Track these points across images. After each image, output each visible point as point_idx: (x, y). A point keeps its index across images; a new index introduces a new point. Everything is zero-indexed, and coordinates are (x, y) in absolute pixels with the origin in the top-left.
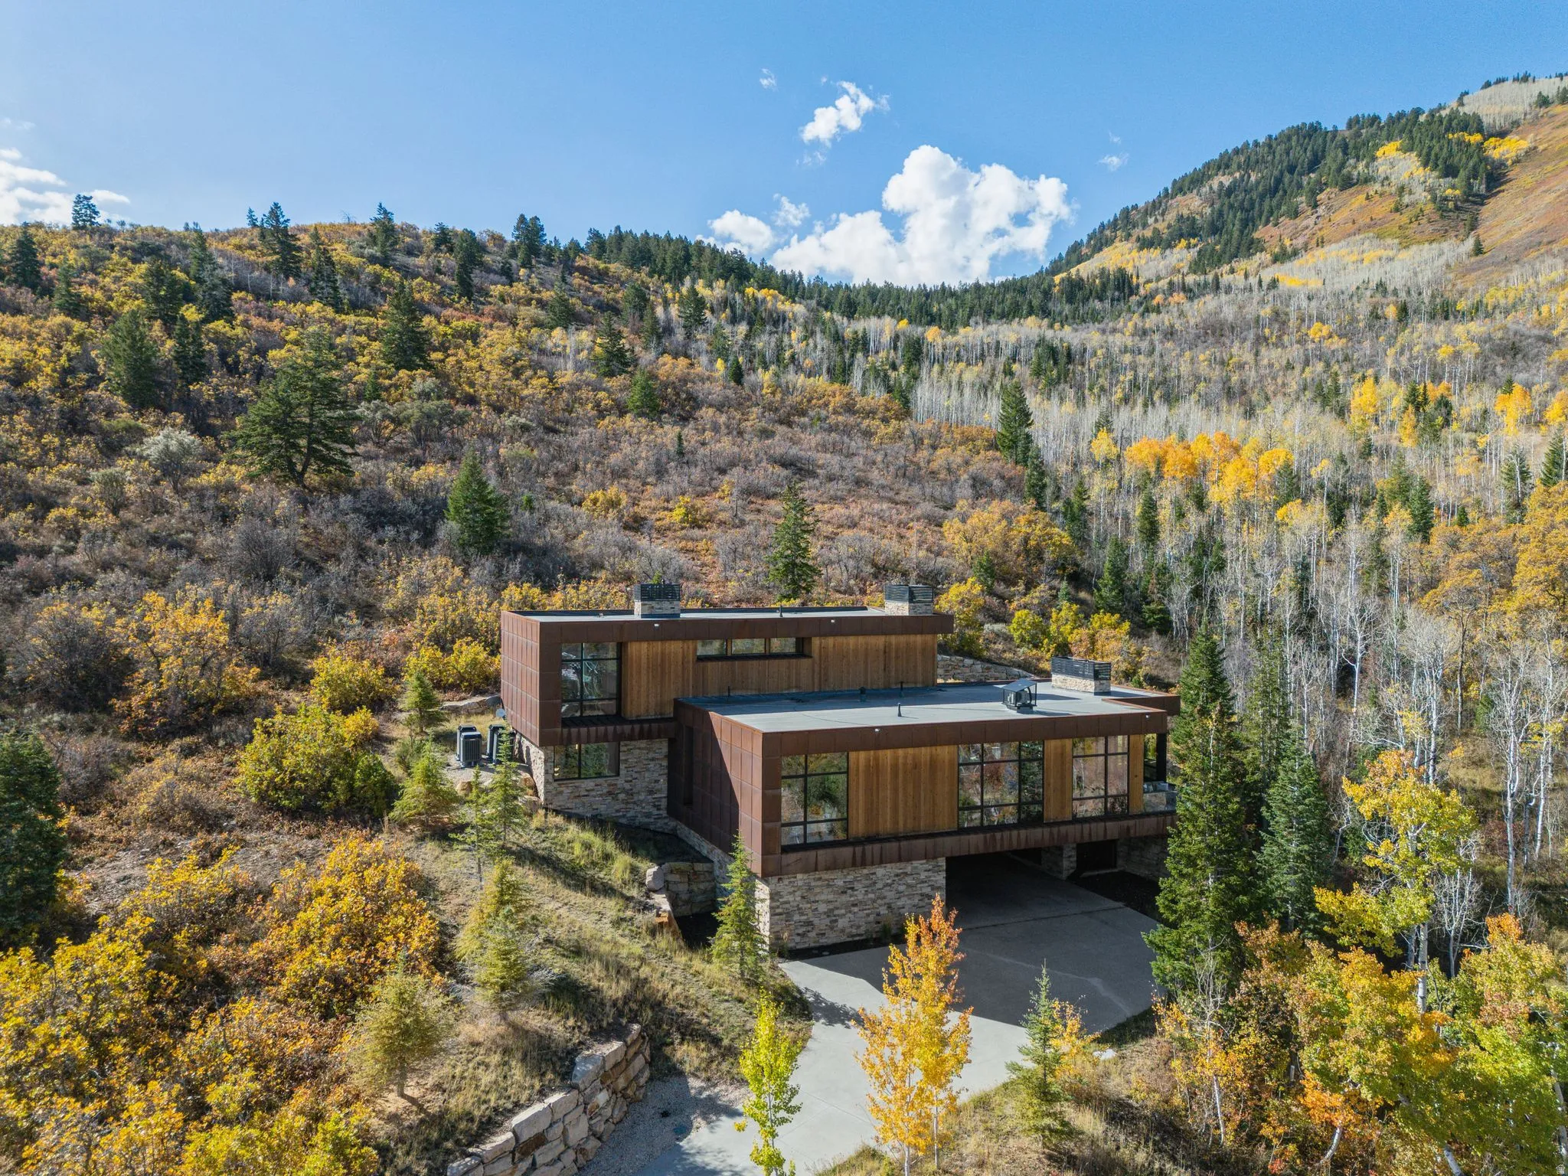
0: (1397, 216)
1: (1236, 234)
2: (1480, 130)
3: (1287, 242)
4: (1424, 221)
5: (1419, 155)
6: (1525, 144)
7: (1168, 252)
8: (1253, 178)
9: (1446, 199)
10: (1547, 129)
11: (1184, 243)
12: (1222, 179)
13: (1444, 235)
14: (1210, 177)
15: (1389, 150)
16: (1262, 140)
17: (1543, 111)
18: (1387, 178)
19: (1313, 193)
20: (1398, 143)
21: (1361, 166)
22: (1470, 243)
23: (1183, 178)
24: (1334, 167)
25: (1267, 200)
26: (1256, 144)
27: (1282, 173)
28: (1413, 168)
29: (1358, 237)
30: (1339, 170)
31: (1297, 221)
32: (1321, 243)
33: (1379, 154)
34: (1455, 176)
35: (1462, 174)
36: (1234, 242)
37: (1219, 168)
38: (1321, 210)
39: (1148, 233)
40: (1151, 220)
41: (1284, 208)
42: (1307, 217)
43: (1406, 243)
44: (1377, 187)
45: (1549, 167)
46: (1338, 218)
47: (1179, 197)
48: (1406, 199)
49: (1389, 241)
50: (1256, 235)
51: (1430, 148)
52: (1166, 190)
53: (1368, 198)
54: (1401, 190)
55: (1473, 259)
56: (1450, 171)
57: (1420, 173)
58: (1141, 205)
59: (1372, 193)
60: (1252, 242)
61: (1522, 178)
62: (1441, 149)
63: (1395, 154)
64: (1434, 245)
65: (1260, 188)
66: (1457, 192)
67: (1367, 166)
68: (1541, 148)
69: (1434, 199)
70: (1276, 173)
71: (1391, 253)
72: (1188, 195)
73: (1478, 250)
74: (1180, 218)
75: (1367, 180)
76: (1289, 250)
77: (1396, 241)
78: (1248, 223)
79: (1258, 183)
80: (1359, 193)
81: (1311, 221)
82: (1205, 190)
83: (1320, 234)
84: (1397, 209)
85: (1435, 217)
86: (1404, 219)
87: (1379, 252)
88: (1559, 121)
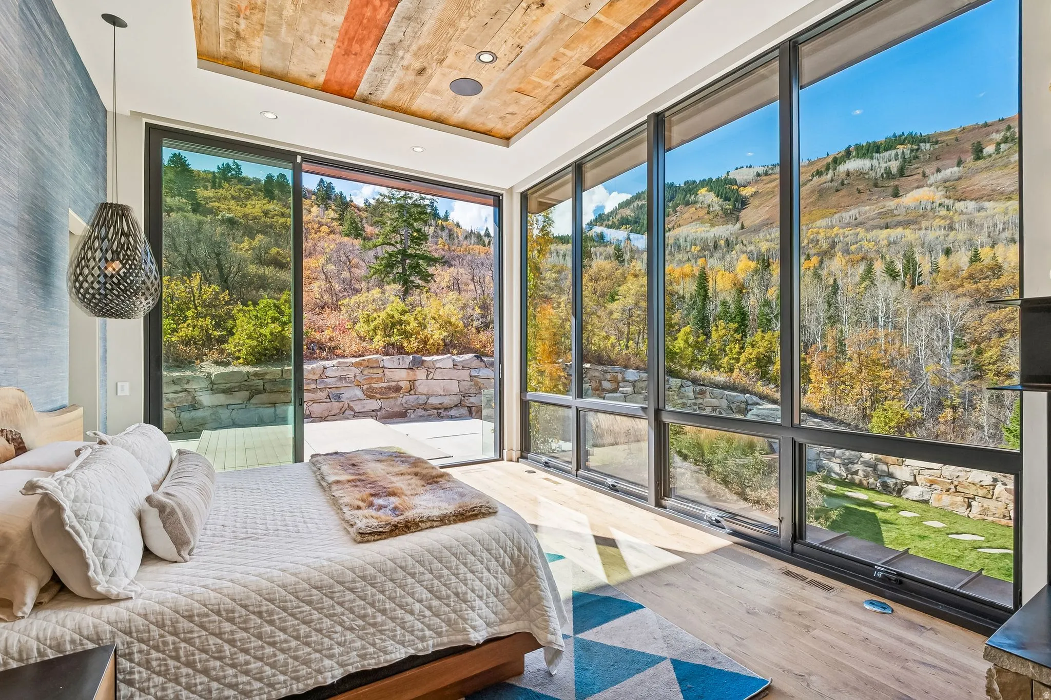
0: (708, 215)
1: (645, 223)
2: (736, 184)
4: (719, 218)
5: (715, 193)
6: (754, 190)
7: (618, 230)
9: (726, 209)
10: (762, 184)
11: (624, 226)
12: (638, 202)
13: (727, 223)
14: (633, 202)
15: (703, 191)
17: (759, 178)
18: (703, 201)
19: (674, 207)
20: (706, 189)
21: (692, 197)
22: (738, 225)
23: (622, 203)
24: (682, 197)
28: (713, 197)
29: (694, 223)
30: (684, 198)
31: (669, 218)
32: (679, 226)
33: (699, 192)
34: (729, 201)
35: (732, 200)
36: (645, 226)
37: (636, 199)
38: (678, 214)
39: (610, 223)
40: (611, 218)
42: (673, 216)
43: (713, 225)
44: (700, 205)
45: (764, 198)
46: (685, 216)
47: (621, 210)
48: (711, 209)
49: (706, 224)
51: (719, 191)
52: (616, 207)
53: (696, 209)
54: (709, 206)
55: (741, 230)
56: (727, 199)
57: (716, 199)
58: (606, 213)
59: (697, 207)
61: (754, 202)
62: (723, 190)
63: (705, 192)
64: (725, 226)
66: (731, 207)
67: (695, 197)
68: (760, 191)
69: (722, 209)
71: (708, 229)
72: (625, 209)
73: (742, 227)
74: (622, 217)
75: (695, 202)
76: (667, 229)
77: (709, 224)
80: (692, 207)
81: (674, 218)
82: (632, 206)
83: (678, 222)
84: (708, 213)
85: (723, 216)
86: (711, 216)
87: (703, 229)
88: (765, 182)
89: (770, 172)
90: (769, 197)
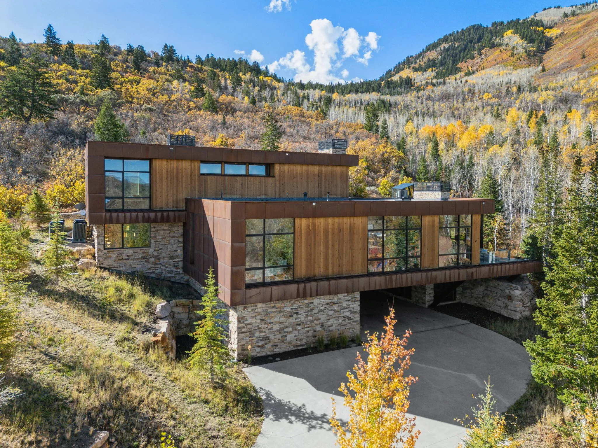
0: (512, 58)
1: (450, 66)
2: (542, 26)
3: (470, 68)
4: (522, 60)
5: (520, 35)
6: (559, 31)
7: (425, 73)
8: (456, 45)
9: (530, 51)
10: (568, 25)
11: (430, 69)
12: (445, 45)
13: (530, 65)
14: (440, 45)
15: (508, 33)
16: (459, 31)
17: (566, 19)
18: (508, 44)
19: (480, 50)
20: (512, 31)
21: (498, 40)
22: (540, 68)
23: (430, 45)
24: (488, 40)
25: (462, 53)
26: (457, 32)
27: (467, 43)
28: (518, 40)
29: (497, 66)
30: (490, 41)
31: (474, 60)
32: (483, 68)
33: (505, 35)
34: (533, 43)
35: (536, 42)
36: (450, 69)
37: (443, 41)
38: (483, 56)
39: (417, 66)
40: (418, 61)
41: (469, 56)
42: (478, 59)
43: (515, 68)
44: (504, 47)
45: (569, 40)
46: (490, 59)
47: (428, 52)
48: (515, 52)
49: (509, 67)
50: (458, 66)
51: (524, 33)
52: (423, 50)
53: (500, 51)
54: (513, 48)
55: (542, 73)
56: (532, 41)
57: (520, 42)
58: (414, 55)
59: (502, 49)
60: (457, 68)
61: (559, 44)
62: (528, 33)
63: (511, 35)
64: (527, 69)
65: (459, 49)
66: (535, 49)
67: (500, 39)
68: (565, 32)
69: (526, 52)
70: (465, 43)
71: (510, 72)
72: (432, 51)
73: (544, 70)
74: (429, 60)
75: (500, 45)
76: (471, 71)
77: (512, 67)
78: (455, 62)
79: (458, 47)
80: (497, 49)
81: (479, 60)
82: (438, 49)
83: (482, 65)
84: (512, 56)
85: (526, 58)
86: (515, 59)
87: (506, 71)
88: (573, 22)
89: (578, 12)
90: (574, 38)
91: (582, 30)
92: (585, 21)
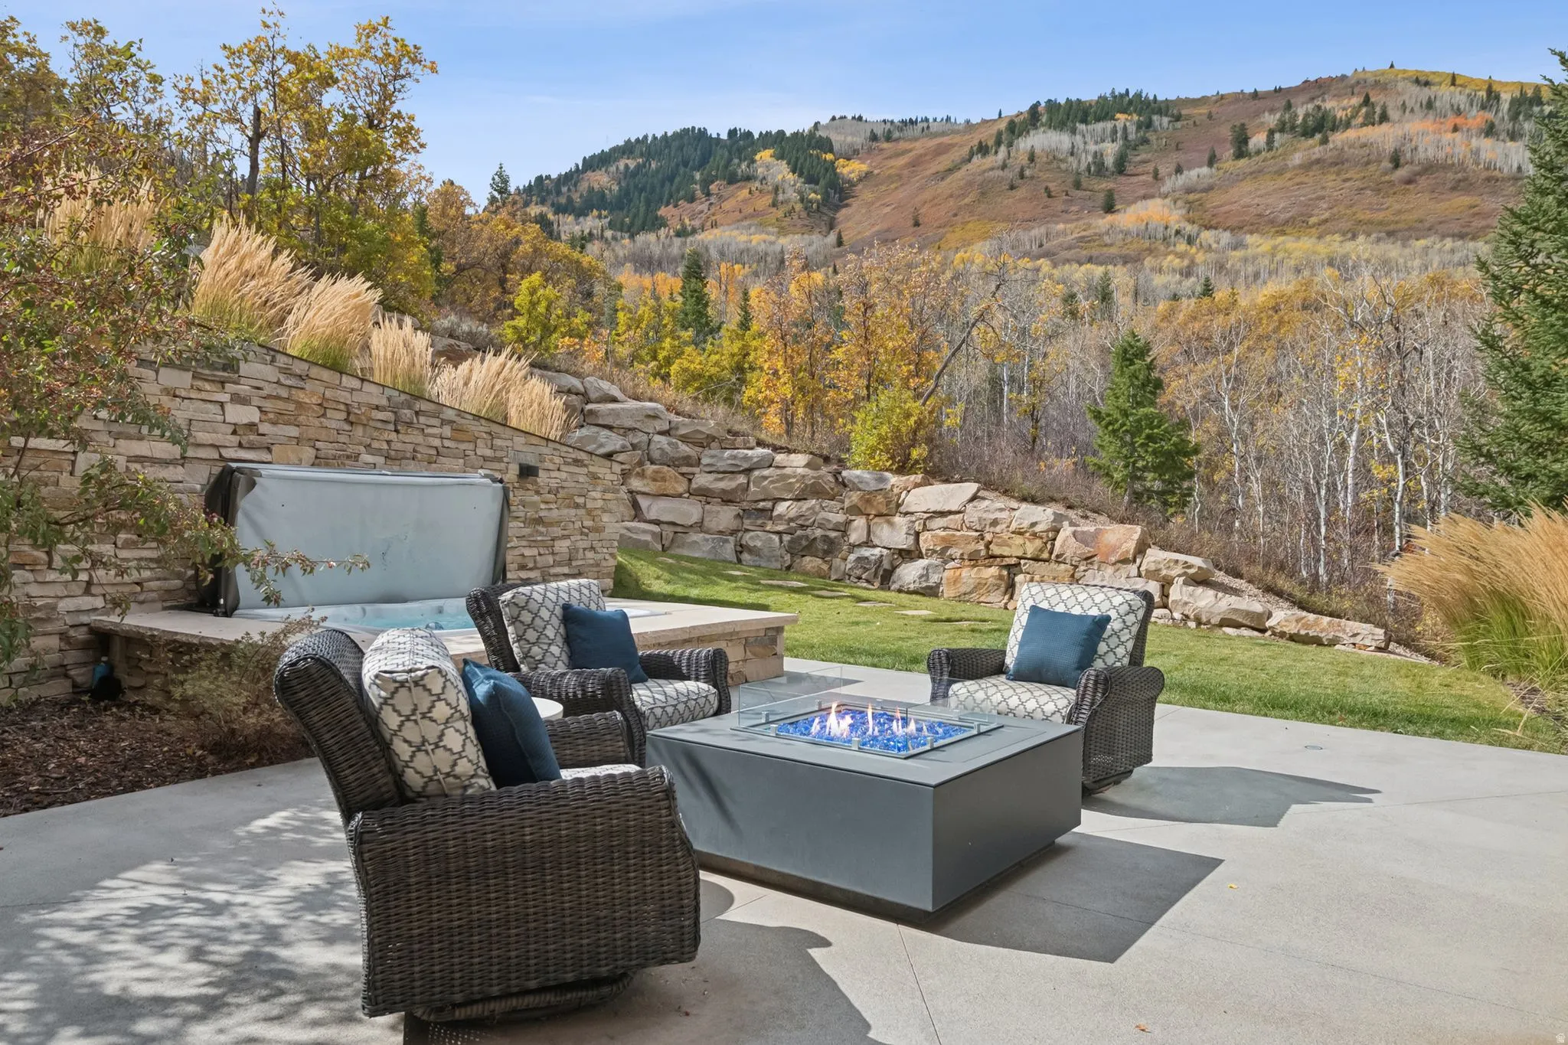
0: (774, 210)
1: (642, 209)
2: (831, 150)
3: (687, 221)
4: (795, 217)
5: (788, 163)
6: (864, 168)
7: (581, 219)
8: (653, 166)
9: (811, 201)
10: (880, 158)
11: (595, 212)
12: (629, 162)
13: (811, 230)
14: (616, 160)
15: (765, 156)
16: (659, 136)
17: (875, 144)
18: (764, 178)
19: (706, 183)
20: (771, 151)
21: (744, 166)
22: (832, 238)
23: (593, 157)
24: (722, 163)
25: (668, 184)
26: (655, 138)
27: (678, 165)
28: (785, 173)
29: (746, 223)
30: (726, 166)
31: (694, 205)
32: (714, 225)
33: (757, 157)
34: (817, 183)
35: (822, 182)
36: (641, 214)
37: (624, 153)
38: (713, 199)
39: (563, 200)
40: (564, 189)
41: (682, 193)
42: (702, 203)
43: (783, 231)
44: (757, 184)
45: (883, 188)
46: (727, 206)
47: (589, 173)
48: (781, 197)
49: (770, 229)
50: (659, 213)
51: (797, 159)
52: (577, 165)
53: (750, 193)
54: (776, 189)
55: (837, 249)
56: (811, 180)
57: (791, 177)
58: (554, 176)
59: (754, 189)
60: (657, 218)
61: (865, 194)
62: (805, 160)
63: (770, 160)
64: (806, 236)
65: (660, 176)
66: (819, 197)
67: (748, 166)
68: (876, 172)
69: (802, 200)
70: (673, 164)
71: (773, 238)
72: (599, 172)
73: (840, 243)
74: (591, 190)
75: (748, 178)
76: (689, 228)
77: (776, 230)
78: (653, 203)
79: (657, 171)
80: (743, 188)
81: (704, 207)
82: (613, 169)
83: (714, 218)
84: (774, 205)
85: (804, 214)
86: (780, 213)
87: (764, 236)
88: (886, 154)
89: (896, 134)
90: (892, 186)
91: (906, 172)
92: (911, 154)
